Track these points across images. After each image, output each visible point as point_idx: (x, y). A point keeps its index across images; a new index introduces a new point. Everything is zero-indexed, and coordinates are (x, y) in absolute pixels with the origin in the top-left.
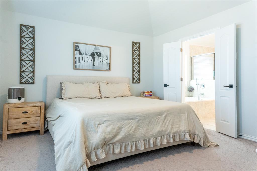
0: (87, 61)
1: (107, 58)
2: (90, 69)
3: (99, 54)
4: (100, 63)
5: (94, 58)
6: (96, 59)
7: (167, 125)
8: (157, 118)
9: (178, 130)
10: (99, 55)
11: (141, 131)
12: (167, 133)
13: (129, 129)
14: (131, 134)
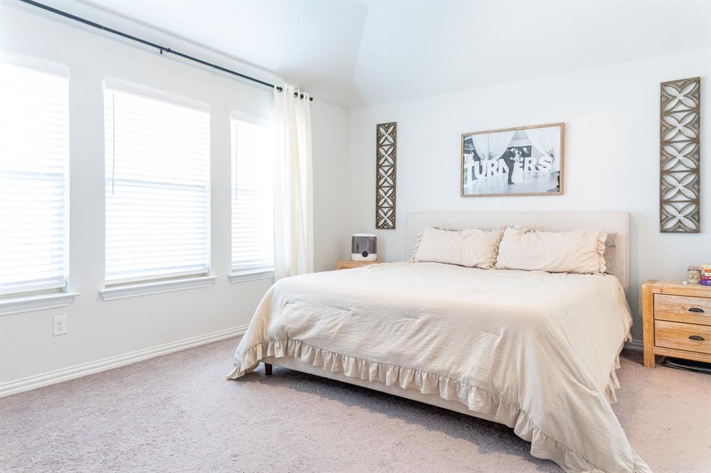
0: (492, 174)
1: (552, 156)
2: (501, 193)
3: (525, 149)
4: (530, 173)
5: (511, 165)
6: (517, 165)
7: (421, 345)
8: (399, 321)
9: (450, 369)
10: (526, 153)
11: (353, 338)
12: (414, 364)
13: (330, 326)
14: (329, 337)
